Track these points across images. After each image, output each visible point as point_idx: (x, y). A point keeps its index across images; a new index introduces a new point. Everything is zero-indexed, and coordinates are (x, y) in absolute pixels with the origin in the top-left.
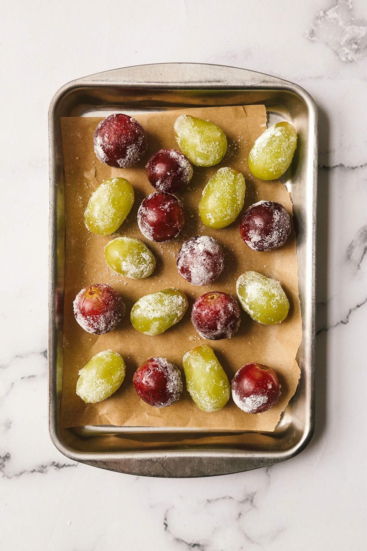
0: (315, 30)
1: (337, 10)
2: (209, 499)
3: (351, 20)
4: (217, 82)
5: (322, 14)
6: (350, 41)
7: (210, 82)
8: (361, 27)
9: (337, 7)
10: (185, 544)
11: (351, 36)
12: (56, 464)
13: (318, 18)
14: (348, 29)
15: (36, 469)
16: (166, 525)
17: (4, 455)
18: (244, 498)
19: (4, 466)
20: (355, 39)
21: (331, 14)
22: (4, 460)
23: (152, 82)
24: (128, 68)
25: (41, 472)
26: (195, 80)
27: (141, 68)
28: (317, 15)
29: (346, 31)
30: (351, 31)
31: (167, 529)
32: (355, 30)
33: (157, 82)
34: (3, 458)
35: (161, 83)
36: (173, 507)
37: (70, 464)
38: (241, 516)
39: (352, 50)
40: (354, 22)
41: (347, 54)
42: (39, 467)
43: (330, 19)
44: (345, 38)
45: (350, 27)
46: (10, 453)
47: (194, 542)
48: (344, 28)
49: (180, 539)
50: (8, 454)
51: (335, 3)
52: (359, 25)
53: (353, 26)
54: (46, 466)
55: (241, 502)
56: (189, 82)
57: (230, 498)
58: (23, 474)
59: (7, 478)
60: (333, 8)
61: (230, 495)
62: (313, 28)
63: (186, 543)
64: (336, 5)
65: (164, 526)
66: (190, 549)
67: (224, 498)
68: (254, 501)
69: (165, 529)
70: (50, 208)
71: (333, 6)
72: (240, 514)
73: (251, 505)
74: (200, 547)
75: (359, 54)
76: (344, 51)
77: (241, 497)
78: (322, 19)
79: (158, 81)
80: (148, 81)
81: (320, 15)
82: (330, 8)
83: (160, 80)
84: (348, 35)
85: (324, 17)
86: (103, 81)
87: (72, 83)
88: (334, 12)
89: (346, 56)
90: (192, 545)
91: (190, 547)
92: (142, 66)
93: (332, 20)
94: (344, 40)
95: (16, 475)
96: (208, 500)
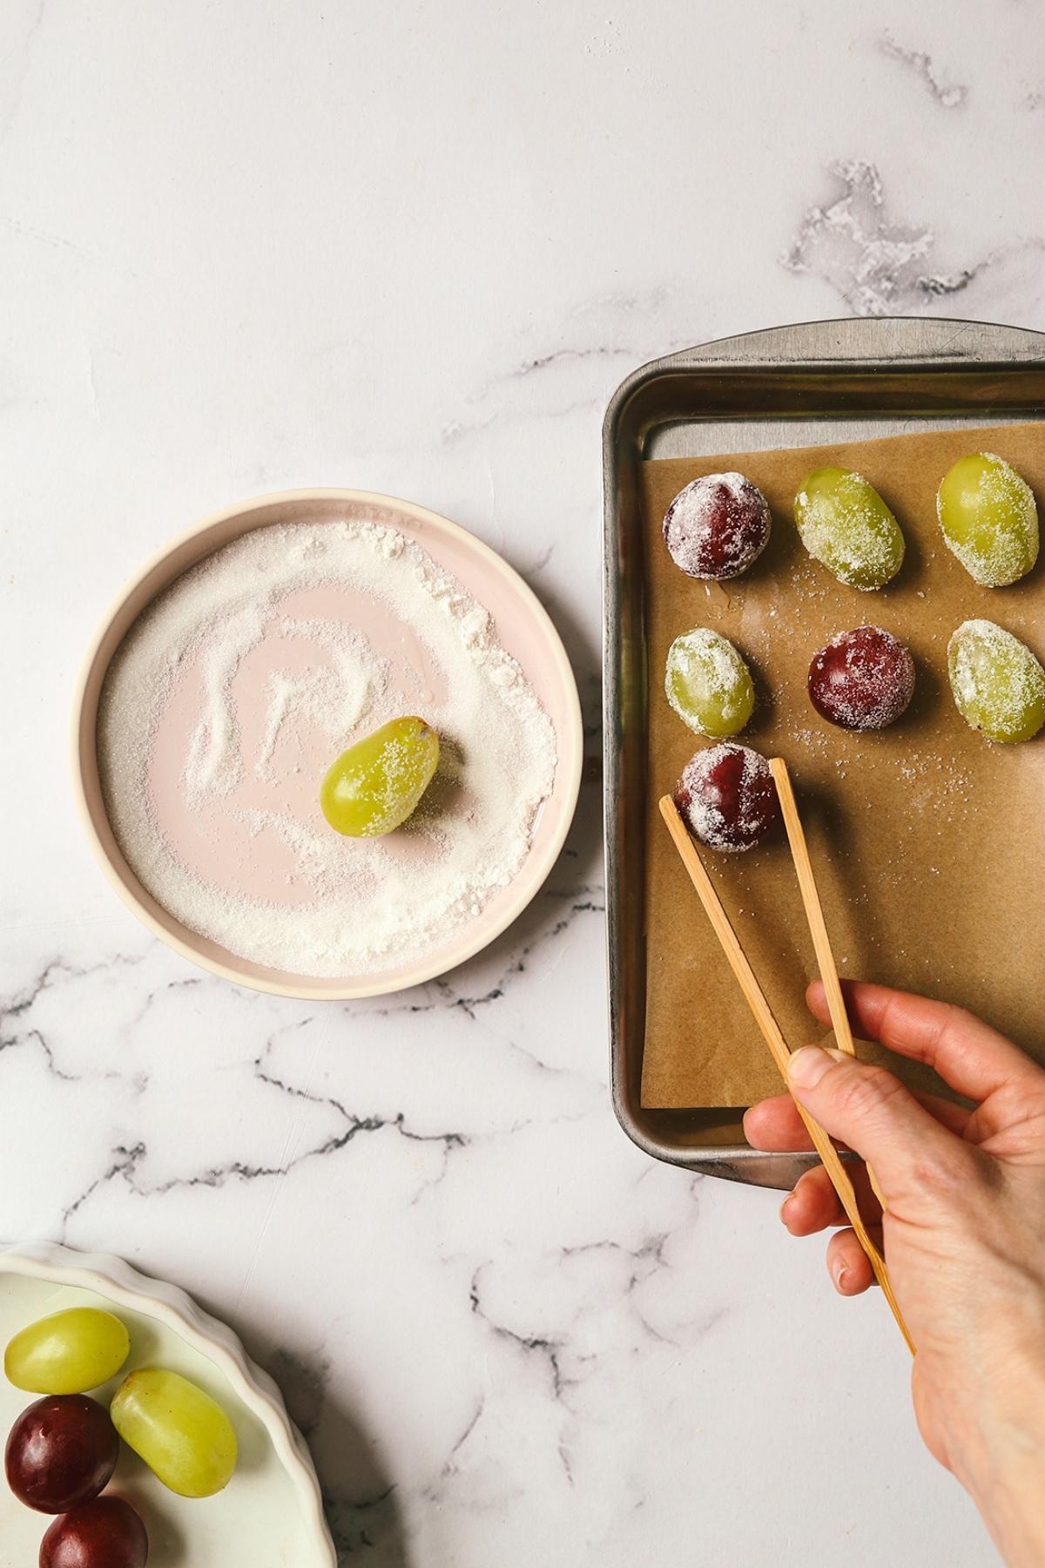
0: (803, 249)
1: (849, 206)
2: (569, 1247)
3: (880, 229)
4: (956, 355)
5: (817, 214)
6: (876, 273)
7: (942, 355)
8: (901, 245)
9: (850, 200)
10: (514, 1340)
11: (878, 263)
12: (241, 1168)
13: (808, 223)
14: (874, 247)
15: (199, 1178)
16: (476, 1300)
17: (134, 1147)
18: (641, 1247)
19: (133, 1169)
20: (887, 270)
21: (838, 215)
22: (134, 1158)
23: (819, 360)
24: (768, 332)
25: (211, 1183)
26: (909, 352)
27: (796, 329)
28: (808, 217)
29: (867, 251)
30: (879, 252)
31: (477, 1309)
32: (887, 251)
33: (831, 360)
34: (131, 1153)
35: (838, 360)
36: (491, 1262)
37: (272, 1169)
38: (636, 1284)
39: (881, 293)
40: (886, 233)
41: (871, 301)
42: (207, 1173)
43: (834, 226)
44: (867, 268)
45: (878, 243)
46: (146, 1143)
47: (534, 1338)
48: (865, 244)
49: (506, 1330)
50: (141, 1144)
51: (846, 192)
52: (895, 240)
53: (884, 242)
54: (221, 1172)
55: (636, 1255)
56: (898, 357)
57: (613, 1245)
58: (173, 1188)
59: (139, 1195)
60: (842, 203)
61: (611, 1240)
62: (799, 244)
63: (518, 1338)
64: (848, 196)
65: (472, 1302)
66: (527, 1352)
67: (599, 1245)
68: (663, 1252)
69: (474, 1309)
70: (608, 632)
71: (842, 199)
72: (633, 1280)
73: (658, 1260)
74: (548, 1347)
75: (896, 301)
76: (863, 294)
77: (637, 1245)
78: (818, 225)
79: (832, 357)
80: (810, 356)
81: (812, 218)
82: (835, 203)
83: (835, 355)
84: (873, 262)
85: (821, 221)
86: (716, 359)
87: (651, 365)
88: (843, 212)
89: (868, 304)
90: (530, 1343)
91: (526, 1347)
92: (797, 327)
93: (838, 229)
94: (866, 271)
95: (158, 1189)
96: (565, 1250)
